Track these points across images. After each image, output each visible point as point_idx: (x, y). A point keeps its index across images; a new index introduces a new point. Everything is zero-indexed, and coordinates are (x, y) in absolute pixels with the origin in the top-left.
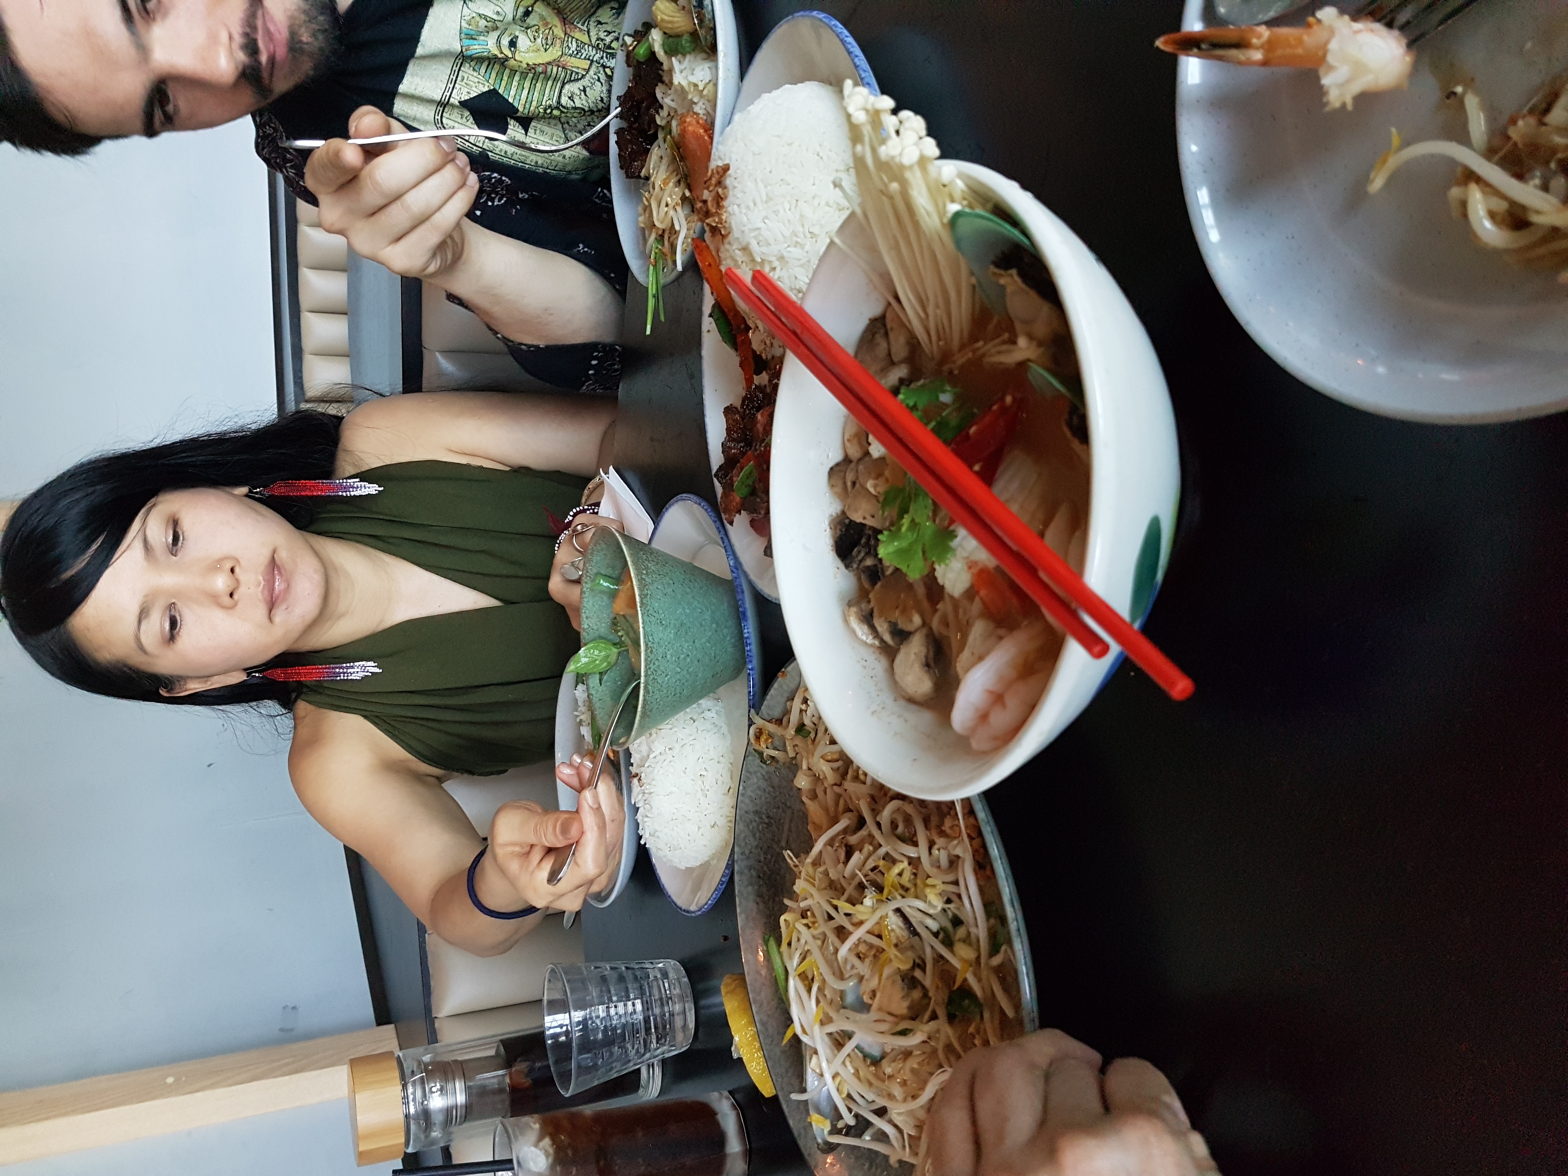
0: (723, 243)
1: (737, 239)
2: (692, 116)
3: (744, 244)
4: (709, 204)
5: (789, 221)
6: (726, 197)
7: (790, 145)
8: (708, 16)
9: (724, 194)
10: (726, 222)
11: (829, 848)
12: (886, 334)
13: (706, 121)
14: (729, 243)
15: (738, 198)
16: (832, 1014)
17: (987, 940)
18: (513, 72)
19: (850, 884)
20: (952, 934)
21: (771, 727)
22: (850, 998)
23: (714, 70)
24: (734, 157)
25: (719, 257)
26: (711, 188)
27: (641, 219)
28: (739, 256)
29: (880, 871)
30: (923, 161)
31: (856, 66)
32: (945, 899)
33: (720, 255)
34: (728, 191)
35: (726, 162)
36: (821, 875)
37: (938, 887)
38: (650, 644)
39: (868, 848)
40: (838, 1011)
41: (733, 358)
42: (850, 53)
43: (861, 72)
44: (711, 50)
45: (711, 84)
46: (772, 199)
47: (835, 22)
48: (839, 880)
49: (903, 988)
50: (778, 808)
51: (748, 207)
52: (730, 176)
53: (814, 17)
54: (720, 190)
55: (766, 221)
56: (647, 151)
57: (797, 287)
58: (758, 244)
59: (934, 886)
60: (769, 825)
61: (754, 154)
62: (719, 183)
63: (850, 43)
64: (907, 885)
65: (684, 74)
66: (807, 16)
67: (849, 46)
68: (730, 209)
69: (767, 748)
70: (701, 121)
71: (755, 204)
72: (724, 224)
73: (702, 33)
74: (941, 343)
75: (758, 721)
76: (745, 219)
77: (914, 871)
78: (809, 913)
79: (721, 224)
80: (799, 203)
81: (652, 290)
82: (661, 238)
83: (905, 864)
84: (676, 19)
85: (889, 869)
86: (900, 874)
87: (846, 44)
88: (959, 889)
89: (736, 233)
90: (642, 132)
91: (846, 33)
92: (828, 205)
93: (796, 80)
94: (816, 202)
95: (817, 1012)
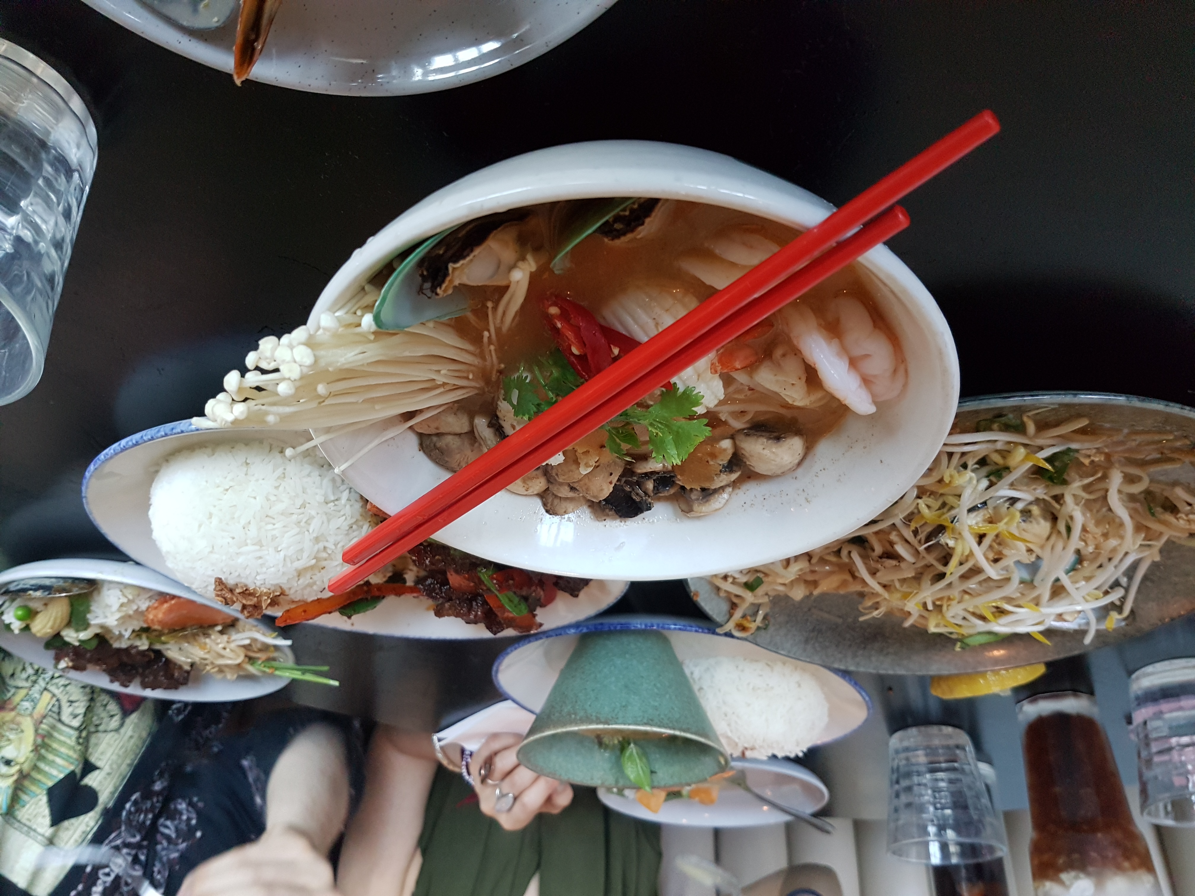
0: (287, 595)
1: (288, 580)
2: (149, 613)
3: (295, 574)
4: (249, 603)
5: (284, 527)
6: (246, 586)
7: (211, 515)
8: (61, 583)
9: (242, 587)
10: (269, 589)
11: (878, 574)
12: (439, 435)
13: (156, 600)
14: (290, 589)
15: (250, 573)
16: (1035, 594)
17: (1011, 434)
18: (35, 767)
19: (924, 557)
20: (996, 467)
21: (738, 614)
22: (1026, 576)
23: (112, 585)
24: (209, 573)
25: (299, 601)
26: (235, 599)
27: (229, 676)
28: (304, 581)
29: (921, 527)
30: (310, 343)
31: (152, 439)
32: (961, 469)
33: (297, 600)
34: (241, 583)
35: (213, 581)
36: (905, 586)
37: (953, 473)
38: (645, 721)
39: (893, 537)
40: (1035, 587)
41: (390, 601)
42: (137, 444)
43: (159, 435)
44: (92, 584)
45: (125, 591)
46: (260, 541)
47: (102, 456)
48: (916, 569)
49: (1031, 522)
50: (807, 620)
51: (262, 565)
52: (226, 579)
53: (91, 476)
54: (238, 591)
55: (279, 549)
56: (168, 661)
57: (347, 528)
58: (298, 560)
59: (951, 476)
60: (820, 631)
61: (211, 552)
62: (231, 591)
63: (127, 442)
64: (939, 503)
65: (108, 614)
66: (87, 483)
67: (130, 443)
68: (258, 583)
69: (755, 621)
70: (156, 605)
71: (260, 558)
72: (271, 591)
73: (75, 591)
74: (471, 377)
75: (730, 626)
76: (272, 569)
77: (928, 493)
78: (938, 603)
79: (270, 594)
80: (270, 514)
81: (297, 675)
82: (251, 660)
83: (921, 503)
84: (54, 614)
85: (923, 517)
86: (929, 507)
87: (127, 447)
88: (957, 453)
89: (282, 581)
90: (149, 664)
91: (115, 445)
92: (277, 488)
93: (146, 504)
94: (273, 498)
95: (1028, 607)
